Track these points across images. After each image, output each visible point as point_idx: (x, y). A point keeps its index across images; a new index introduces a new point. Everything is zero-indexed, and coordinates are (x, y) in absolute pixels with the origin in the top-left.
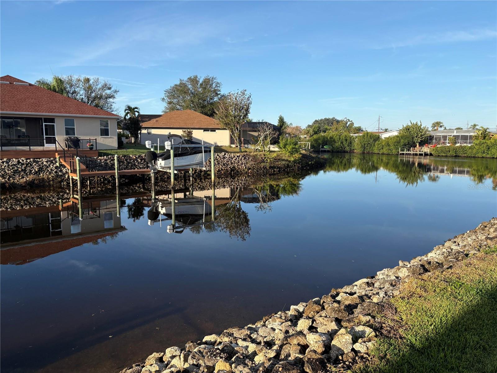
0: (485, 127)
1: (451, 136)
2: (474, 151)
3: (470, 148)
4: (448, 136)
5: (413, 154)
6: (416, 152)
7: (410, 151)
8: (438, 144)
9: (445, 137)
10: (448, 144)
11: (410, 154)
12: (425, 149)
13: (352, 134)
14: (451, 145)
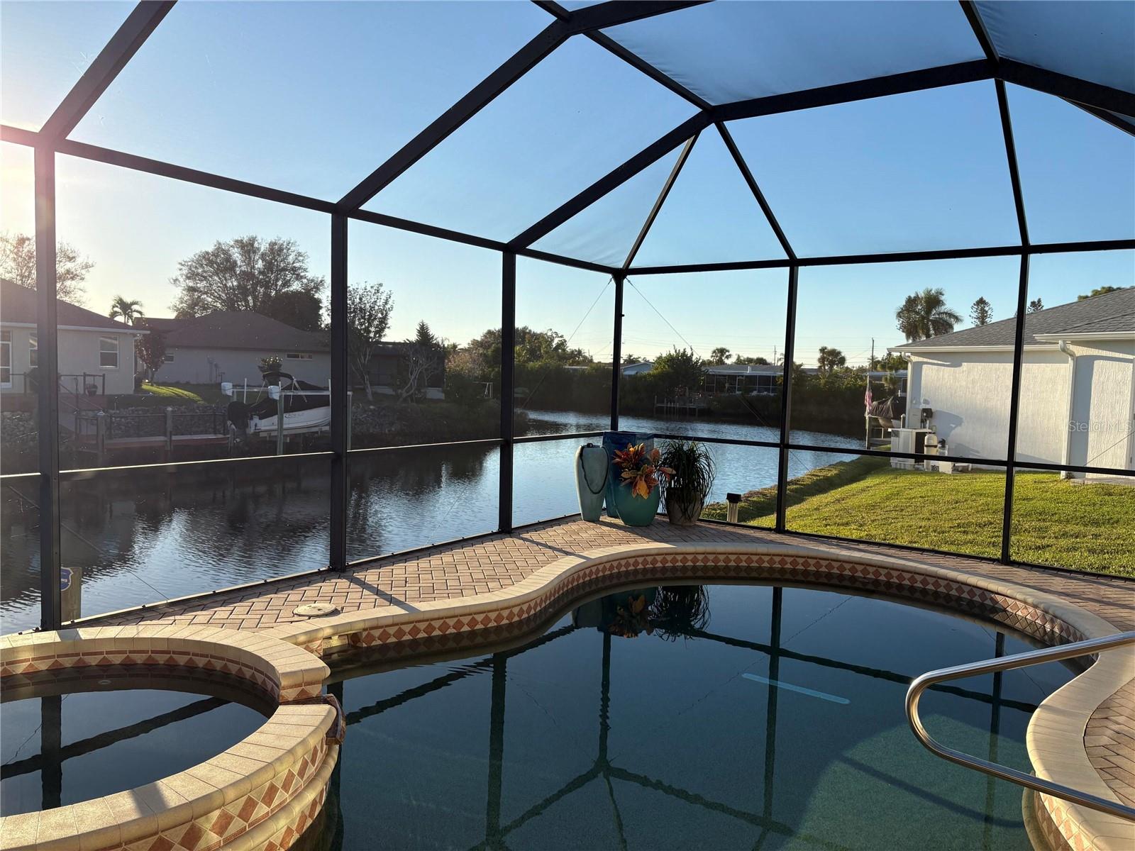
5: (680, 408)
6: (684, 404)
7: (674, 402)
8: (722, 391)
9: (732, 378)
10: (737, 392)
11: (674, 408)
12: (698, 400)
13: (567, 367)
14: (742, 394)
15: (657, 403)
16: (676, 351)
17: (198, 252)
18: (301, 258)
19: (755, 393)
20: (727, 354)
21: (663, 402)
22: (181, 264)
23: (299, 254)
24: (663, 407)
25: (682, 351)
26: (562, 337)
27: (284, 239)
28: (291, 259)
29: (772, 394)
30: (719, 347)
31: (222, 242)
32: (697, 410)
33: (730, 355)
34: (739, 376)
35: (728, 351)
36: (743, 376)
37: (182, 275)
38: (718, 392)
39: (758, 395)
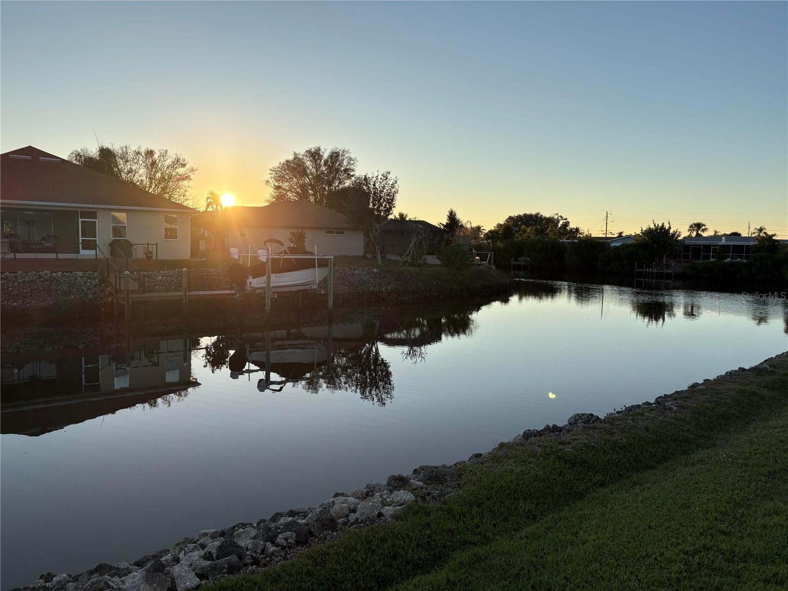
2: (753, 271)
3: (745, 265)
5: (657, 273)
6: (662, 270)
7: (652, 268)
8: (697, 258)
9: (707, 248)
10: (712, 260)
11: (652, 272)
12: (675, 267)
13: (565, 240)
14: (716, 261)
15: (637, 268)
16: (655, 225)
17: (283, 161)
18: (352, 162)
19: (728, 260)
20: (703, 227)
21: (642, 268)
22: (271, 170)
23: (351, 159)
24: (643, 272)
25: (660, 225)
26: (566, 219)
27: (340, 147)
28: (345, 163)
29: (745, 261)
30: (696, 222)
31: (297, 153)
32: (673, 274)
33: (706, 229)
34: (713, 246)
35: (704, 226)
36: (717, 246)
37: (271, 178)
38: (694, 259)
39: (730, 262)
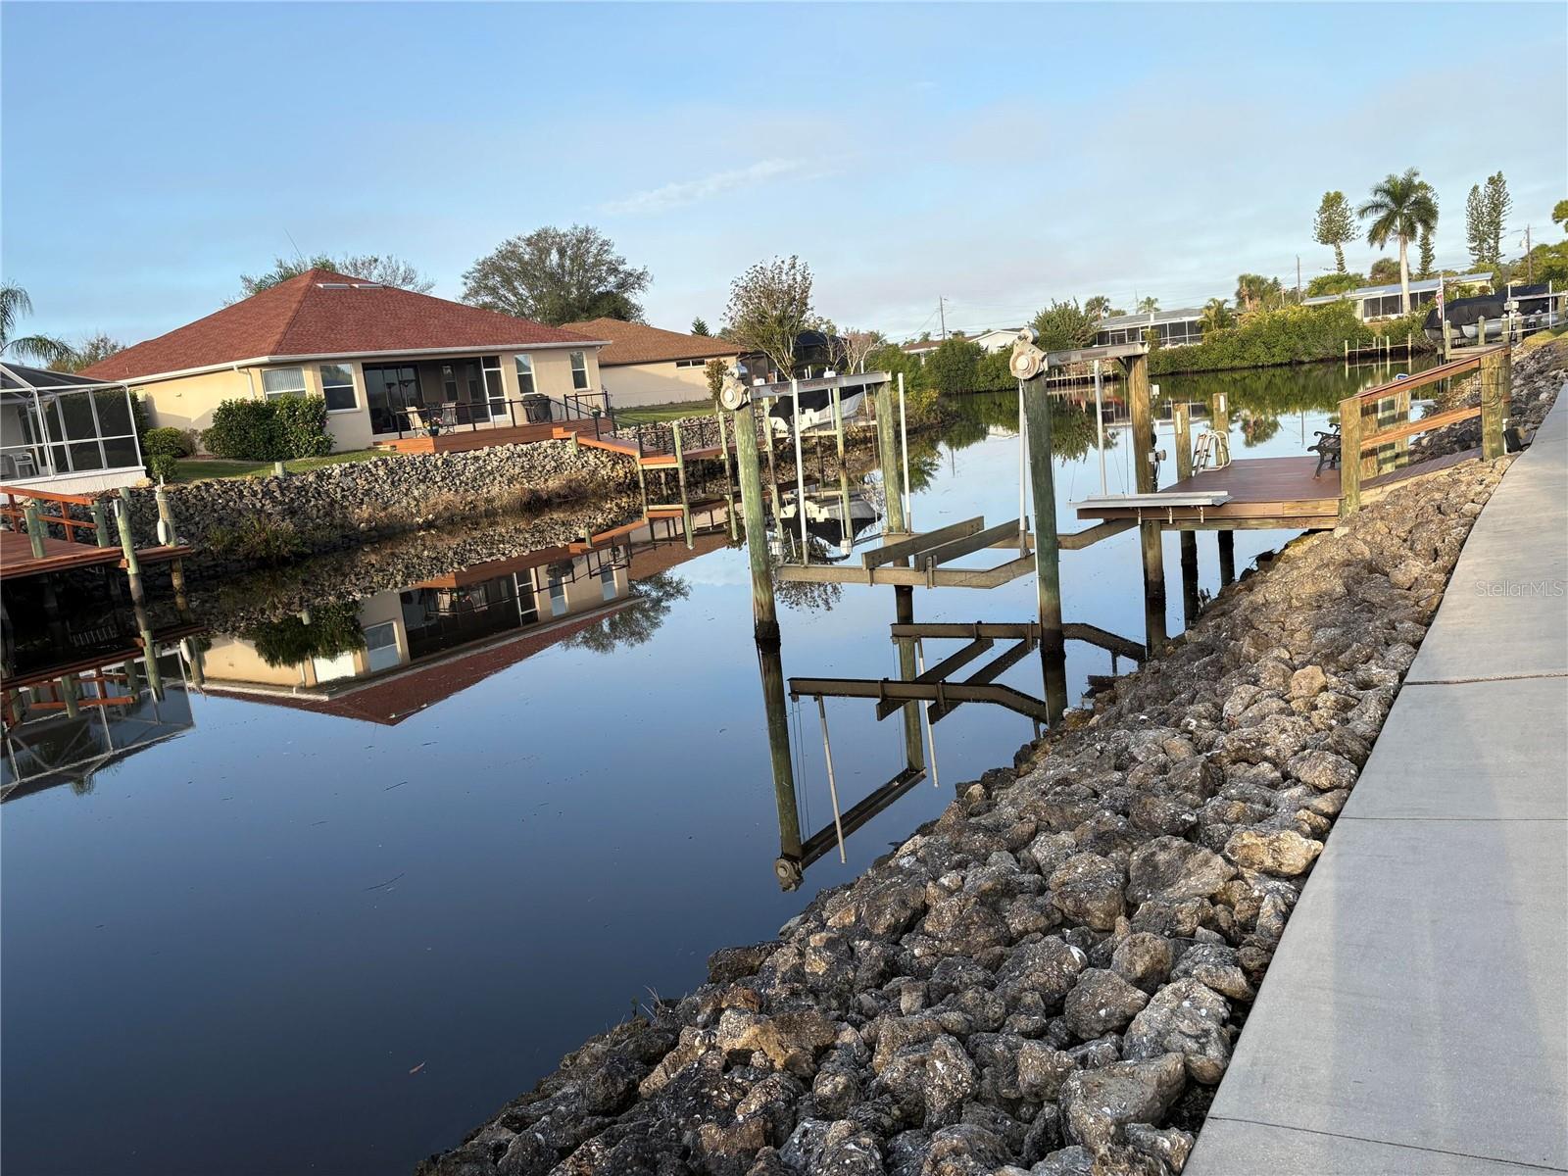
0: (1220, 299)
1: (1147, 327)
2: (1214, 356)
3: (1203, 350)
4: (1142, 328)
19: (1167, 347)
